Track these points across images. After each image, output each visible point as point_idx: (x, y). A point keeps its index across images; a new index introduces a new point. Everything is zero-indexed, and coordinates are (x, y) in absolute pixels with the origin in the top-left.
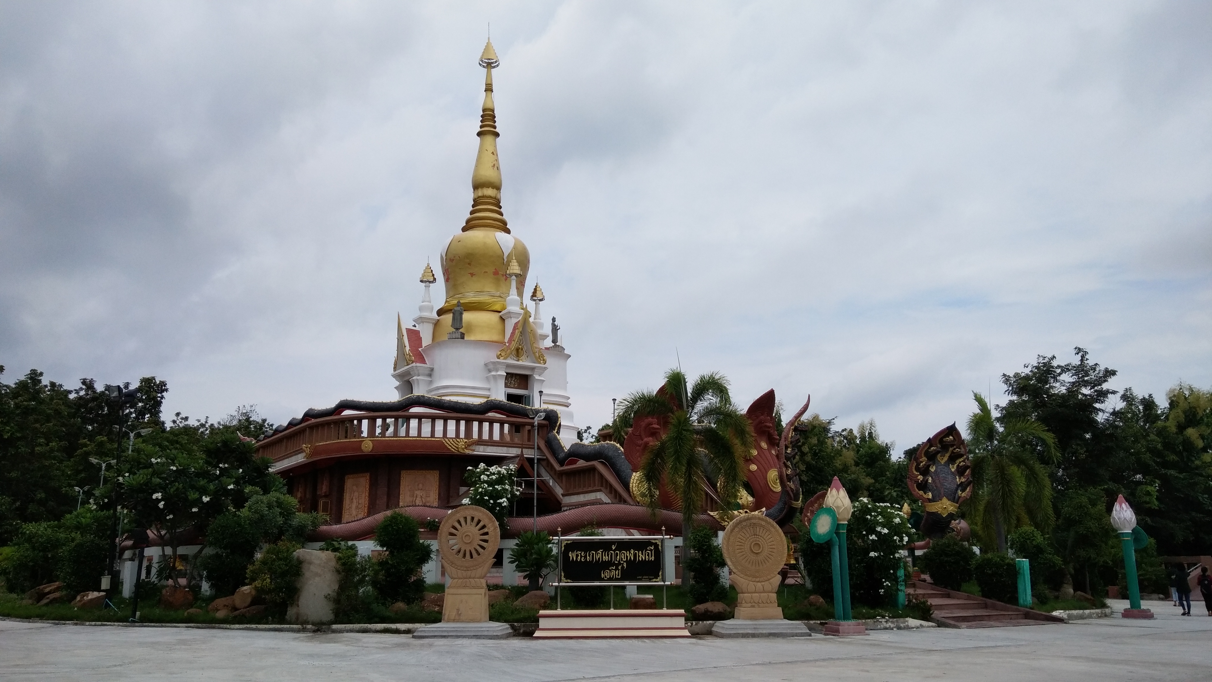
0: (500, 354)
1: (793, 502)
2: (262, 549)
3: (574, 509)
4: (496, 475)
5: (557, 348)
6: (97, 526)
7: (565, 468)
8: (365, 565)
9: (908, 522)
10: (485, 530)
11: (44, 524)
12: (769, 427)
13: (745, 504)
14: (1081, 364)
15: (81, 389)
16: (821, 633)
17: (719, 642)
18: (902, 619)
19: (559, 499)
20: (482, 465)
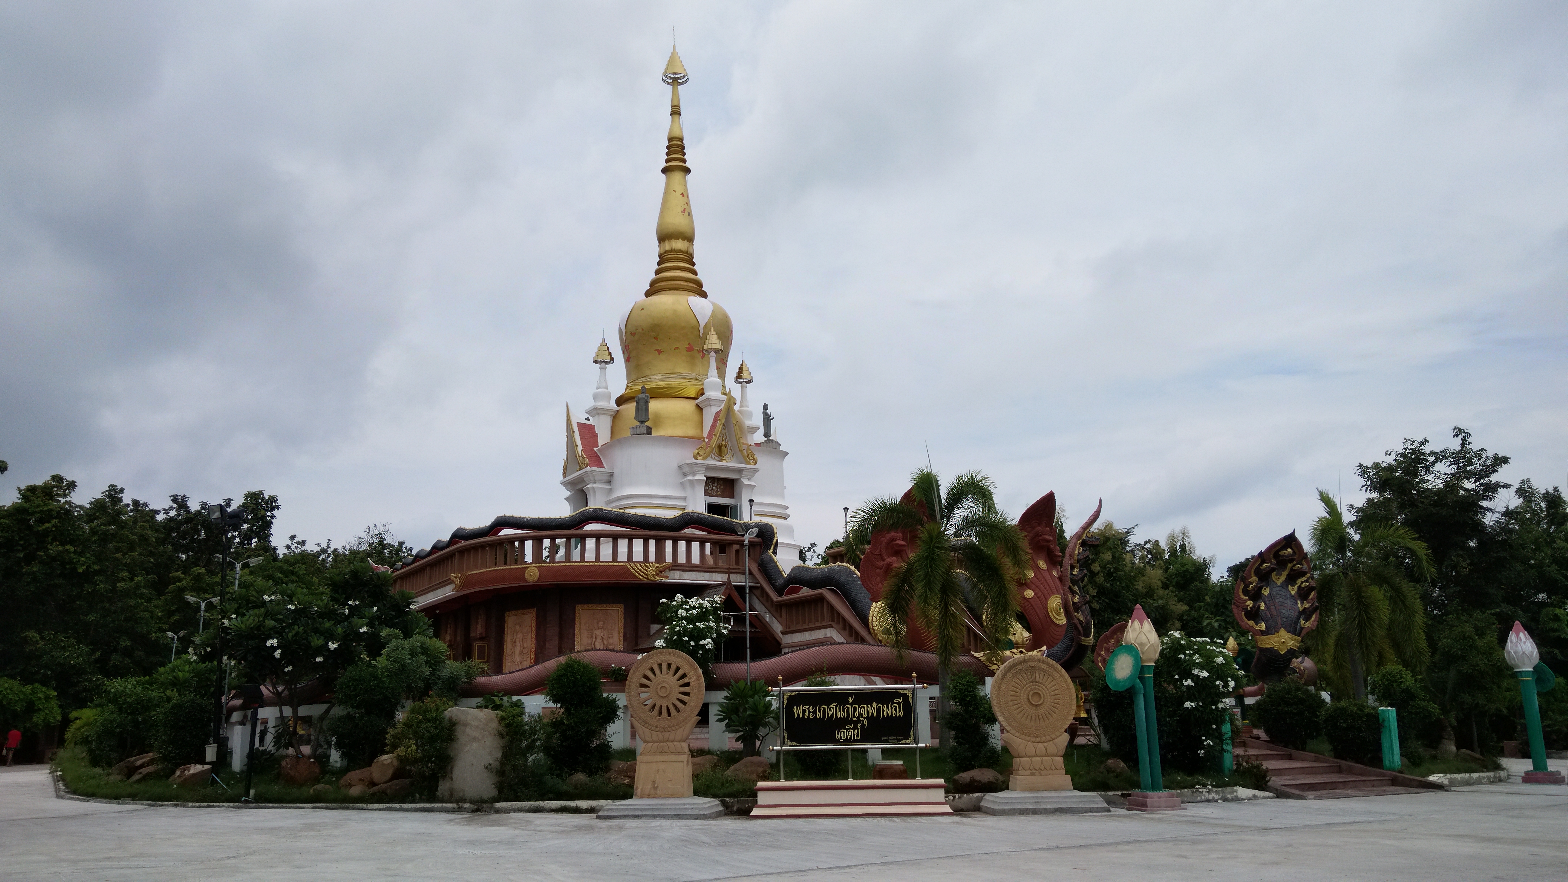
0: (698, 453)
1: (1083, 638)
2: (404, 707)
3: (797, 651)
4: (697, 610)
5: (771, 443)
6: (197, 681)
7: (784, 598)
8: (535, 727)
9: (1235, 661)
10: (686, 680)
11: (133, 680)
12: (1049, 541)
13: (1020, 641)
14: (1462, 450)
15: (171, 508)
16: (1123, 808)
17: (990, 821)
18: (1229, 789)
19: (778, 639)
20: (679, 597)
